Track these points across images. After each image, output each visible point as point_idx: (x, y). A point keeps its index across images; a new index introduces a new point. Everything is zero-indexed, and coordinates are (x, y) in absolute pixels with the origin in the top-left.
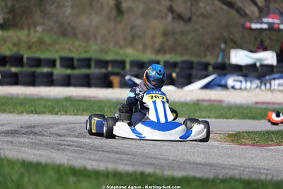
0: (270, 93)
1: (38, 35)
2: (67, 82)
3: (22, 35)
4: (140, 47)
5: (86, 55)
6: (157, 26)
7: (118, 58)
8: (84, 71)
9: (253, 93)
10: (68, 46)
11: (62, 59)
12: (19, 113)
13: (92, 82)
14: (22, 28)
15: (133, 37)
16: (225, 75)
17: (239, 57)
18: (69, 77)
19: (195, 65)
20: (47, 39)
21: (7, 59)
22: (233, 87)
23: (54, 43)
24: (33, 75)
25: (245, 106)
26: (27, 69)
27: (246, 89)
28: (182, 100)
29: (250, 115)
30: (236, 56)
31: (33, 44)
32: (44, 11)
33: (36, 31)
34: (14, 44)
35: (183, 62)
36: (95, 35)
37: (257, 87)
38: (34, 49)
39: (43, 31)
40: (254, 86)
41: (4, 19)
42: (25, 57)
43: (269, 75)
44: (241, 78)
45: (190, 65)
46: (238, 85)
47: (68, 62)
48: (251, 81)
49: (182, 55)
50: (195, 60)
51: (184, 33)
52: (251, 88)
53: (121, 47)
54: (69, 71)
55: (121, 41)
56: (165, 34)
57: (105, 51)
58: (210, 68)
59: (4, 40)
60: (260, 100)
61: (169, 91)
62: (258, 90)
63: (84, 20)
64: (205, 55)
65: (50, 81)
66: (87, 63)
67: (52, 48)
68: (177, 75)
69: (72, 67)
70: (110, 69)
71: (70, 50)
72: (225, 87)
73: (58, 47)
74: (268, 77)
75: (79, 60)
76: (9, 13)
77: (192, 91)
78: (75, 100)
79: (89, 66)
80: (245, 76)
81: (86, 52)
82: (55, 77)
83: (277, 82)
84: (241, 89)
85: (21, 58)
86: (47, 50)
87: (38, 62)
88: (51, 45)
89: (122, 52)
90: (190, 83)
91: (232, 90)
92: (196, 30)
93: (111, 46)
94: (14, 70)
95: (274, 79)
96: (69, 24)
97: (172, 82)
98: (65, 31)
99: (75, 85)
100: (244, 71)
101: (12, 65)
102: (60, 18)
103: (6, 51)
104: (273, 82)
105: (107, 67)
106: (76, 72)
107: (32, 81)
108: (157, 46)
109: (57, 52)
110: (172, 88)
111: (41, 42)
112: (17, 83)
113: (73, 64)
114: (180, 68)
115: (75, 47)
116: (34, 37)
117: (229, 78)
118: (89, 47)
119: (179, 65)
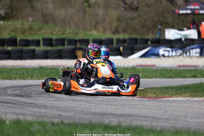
0: (189, 58)
1: (29, 23)
2: (45, 56)
3: (18, 24)
4: (101, 30)
5: (63, 37)
6: (114, 14)
7: (86, 37)
8: (60, 48)
9: (177, 59)
10: (50, 31)
11: (44, 40)
13: (63, 55)
14: (18, 19)
15: (97, 23)
16: (158, 47)
17: (171, 34)
18: (47, 52)
19: (138, 41)
20: (35, 26)
21: (5, 41)
22: (163, 56)
23: (40, 29)
24: (21, 51)
25: (169, 69)
26: (19, 48)
27: (172, 56)
28: (126, 66)
30: (169, 34)
31: (25, 30)
32: (32, 7)
33: (29, 21)
34: (12, 31)
35: (130, 39)
36: (69, 22)
37: (180, 55)
38: (26, 34)
39: (33, 21)
40: (178, 54)
41: (5, 13)
42: (18, 39)
43: (189, 46)
44: (169, 49)
45: (135, 41)
46: (166, 54)
47: (49, 42)
48: (176, 51)
49: (130, 34)
50: (139, 37)
51: (132, 19)
52: (176, 56)
53: (88, 30)
54: (49, 48)
55: (88, 27)
56: (119, 20)
57: (76, 34)
58: (149, 43)
59: (5, 27)
60: (182, 64)
61: (118, 59)
62: (181, 57)
63: (61, 13)
64: (148, 34)
65: (33, 56)
66: (62, 42)
67: (39, 33)
68: (123, 49)
69: (52, 45)
70: (78, 45)
71: (52, 33)
72: (158, 55)
73: (43, 32)
74: (188, 48)
75: (56, 40)
76: (8, 8)
77: (134, 59)
78: (47, 69)
79: (63, 44)
80: (171, 47)
81: (63, 34)
82: (36, 53)
83: (194, 51)
84: (169, 56)
85: (16, 39)
86: (36, 34)
87: (27, 43)
88: (39, 30)
89: (88, 33)
90: (133, 53)
91: (162, 58)
92: (140, 16)
93: (81, 30)
94: (10, 48)
95: (192, 49)
96: (51, 15)
97: (120, 54)
98: (47, 19)
99: (51, 58)
100: (173, 43)
101: (8, 46)
102: (44, 11)
103: (6, 35)
104: (191, 51)
105: (76, 45)
106: (54, 48)
107: (21, 56)
108: (113, 28)
109: (42, 34)
110: (119, 57)
111: (31, 28)
112: (9, 58)
113: (52, 43)
114: (128, 43)
115: (55, 31)
116: (26, 25)
117: (160, 49)
118: (65, 30)
119: (127, 42)
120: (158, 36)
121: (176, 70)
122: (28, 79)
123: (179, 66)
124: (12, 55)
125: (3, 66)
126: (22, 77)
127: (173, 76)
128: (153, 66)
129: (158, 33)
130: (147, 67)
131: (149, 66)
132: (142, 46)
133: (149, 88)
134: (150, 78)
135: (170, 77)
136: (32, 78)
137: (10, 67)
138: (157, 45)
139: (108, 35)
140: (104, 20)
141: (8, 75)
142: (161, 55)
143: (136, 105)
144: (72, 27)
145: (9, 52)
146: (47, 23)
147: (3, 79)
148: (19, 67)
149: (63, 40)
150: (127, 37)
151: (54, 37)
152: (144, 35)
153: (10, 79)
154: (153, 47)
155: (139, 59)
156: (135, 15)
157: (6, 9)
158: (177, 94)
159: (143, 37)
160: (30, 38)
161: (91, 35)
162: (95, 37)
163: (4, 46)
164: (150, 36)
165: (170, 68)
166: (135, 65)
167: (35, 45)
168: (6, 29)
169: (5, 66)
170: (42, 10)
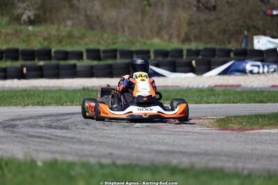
1: (68, 29)
2: (90, 73)
3: (52, 29)
4: (166, 37)
5: (114, 47)
6: (183, 15)
7: (145, 48)
8: (110, 62)
10: (96, 39)
11: (88, 51)
12: (25, 105)
13: (114, 72)
14: (52, 23)
15: (160, 28)
16: (244, 60)
17: (262, 43)
18: (92, 67)
19: (217, 52)
20: (76, 33)
21: (36, 53)
22: (251, 72)
23: (82, 37)
24: (57, 67)
25: (259, 90)
26: (54, 62)
27: (263, 73)
28: (201, 86)
29: (257, 99)
30: (259, 42)
31: (63, 37)
32: (72, 6)
33: (66, 26)
34: (45, 39)
35: (206, 50)
36: (123, 27)
37: (275, 71)
38: (64, 43)
39: (72, 26)
41: (35, 15)
42: (53, 50)
44: (259, 63)
45: (212, 52)
47: (95, 54)
48: (268, 66)
49: (206, 43)
50: (218, 47)
51: (208, 22)
52: (268, 72)
53: (148, 38)
54: (95, 63)
55: (148, 33)
56: (190, 24)
57: (133, 43)
58: (232, 54)
59: (35, 34)
60: (277, 83)
61: (189, 78)
62: (275, 74)
63: (111, 15)
64: (229, 42)
65: (73, 73)
66: (112, 54)
67: (82, 42)
68: (196, 63)
69: (99, 59)
71: (99, 42)
72: (243, 72)
73: (86, 40)
75: (105, 52)
76: (39, 9)
77: (211, 77)
79: (115, 57)
80: (262, 61)
81: (114, 43)
82: (78, 69)
84: (258, 73)
85: (50, 51)
86: (77, 43)
87: (65, 55)
89: (149, 42)
90: (209, 70)
91: (250, 75)
92: (219, 19)
93: (139, 38)
94: (41, 63)
96: (98, 18)
97: (192, 70)
98: (92, 23)
99: (97, 76)
100: (265, 55)
101: (40, 59)
102: (89, 12)
103: (36, 45)
106: (102, 63)
107: (57, 74)
108: (183, 35)
109: (86, 44)
110: (191, 75)
111: (70, 36)
112: (41, 76)
113: (100, 56)
114: (203, 56)
115: (103, 39)
116: (64, 31)
117: (246, 63)
118: (117, 38)
119: (201, 53)
120: (243, 45)
121: (270, 91)
122: (67, 105)
123: (273, 86)
124: (45, 72)
125: (33, 87)
126: (59, 102)
127: (265, 100)
128: (238, 86)
129: (244, 41)
130: (229, 88)
131: (232, 86)
132: (221, 59)
133: (232, 117)
134: (233, 103)
135: (261, 102)
136: (72, 103)
137: (42, 89)
138: (242, 58)
139: (175, 45)
140: (170, 24)
141: (39, 100)
142: (247, 71)
143: (214, 140)
144: (126, 34)
145: (41, 68)
146: (92, 28)
147: (34, 104)
148: (54, 89)
149: (115, 51)
150: (201, 46)
151: (102, 48)
152: (224, 43)
153: (43, 105)
154: (238, 60)
155: (218, 77)
156: (212, 17)
157: (36, 9)
158: (271, 125)
159: (223, 47)
160: (69, 48)
161: (152, 44)
162: (157, 48)
163: (33, 59)
164: (233, 46)
165: (260, 88)
166: (213, 85)
167: (76, 59)
168: (36, 36)
169: (36, 87)
170: (86, 11)
